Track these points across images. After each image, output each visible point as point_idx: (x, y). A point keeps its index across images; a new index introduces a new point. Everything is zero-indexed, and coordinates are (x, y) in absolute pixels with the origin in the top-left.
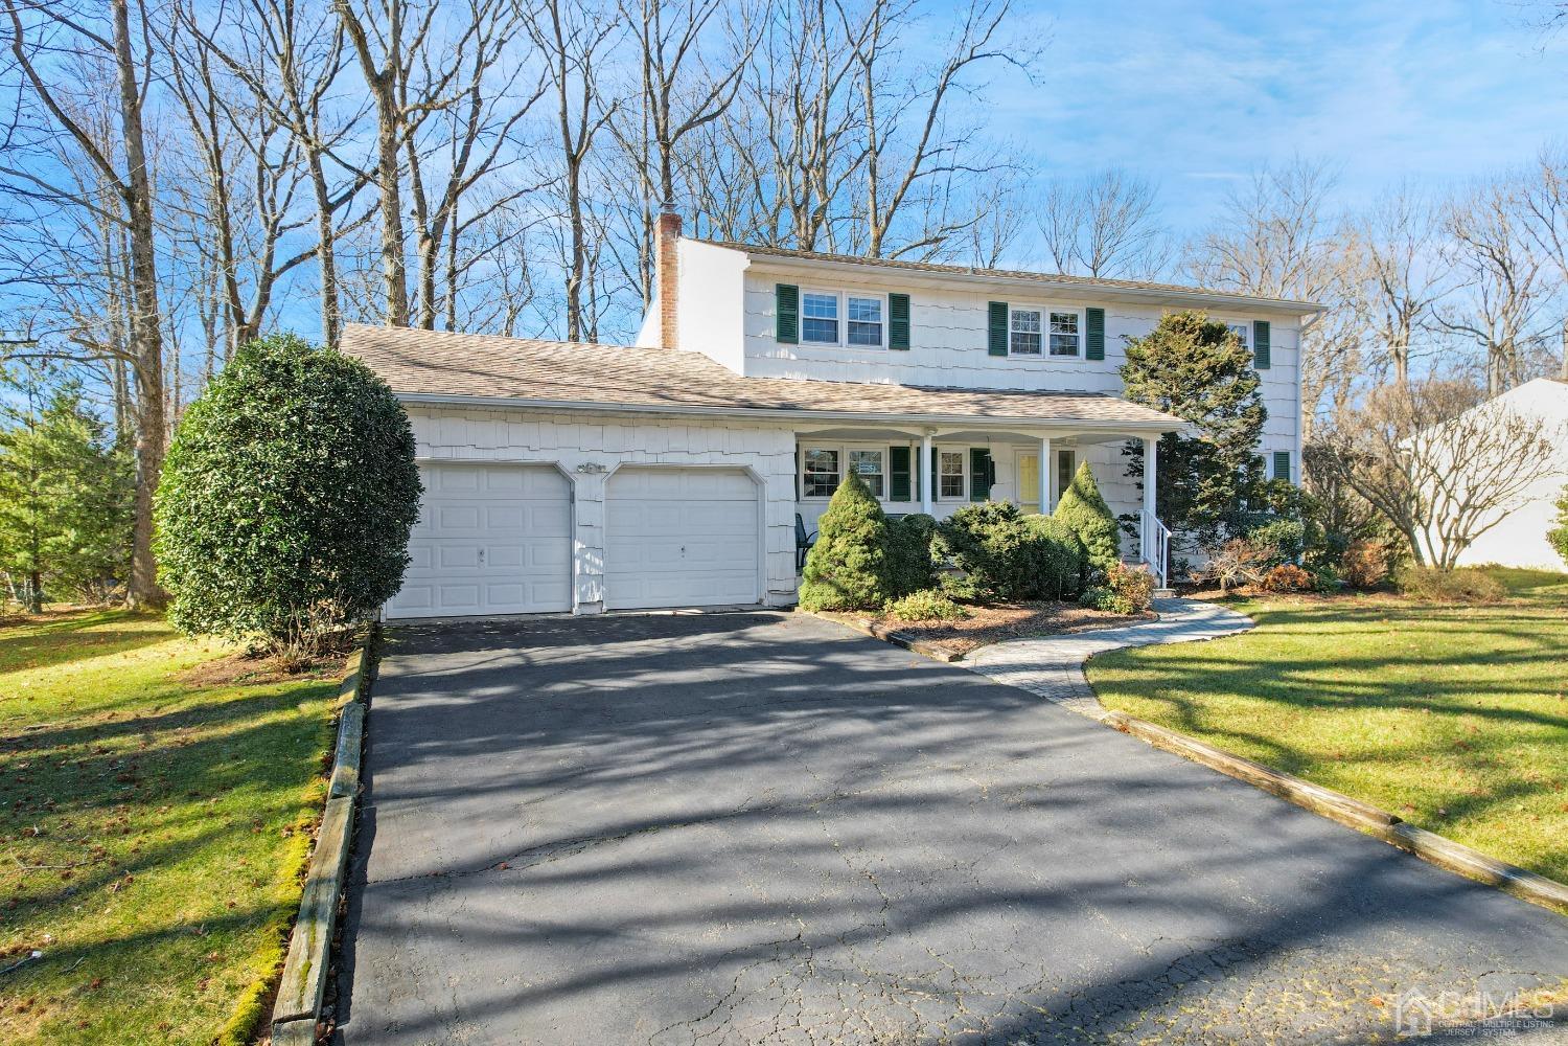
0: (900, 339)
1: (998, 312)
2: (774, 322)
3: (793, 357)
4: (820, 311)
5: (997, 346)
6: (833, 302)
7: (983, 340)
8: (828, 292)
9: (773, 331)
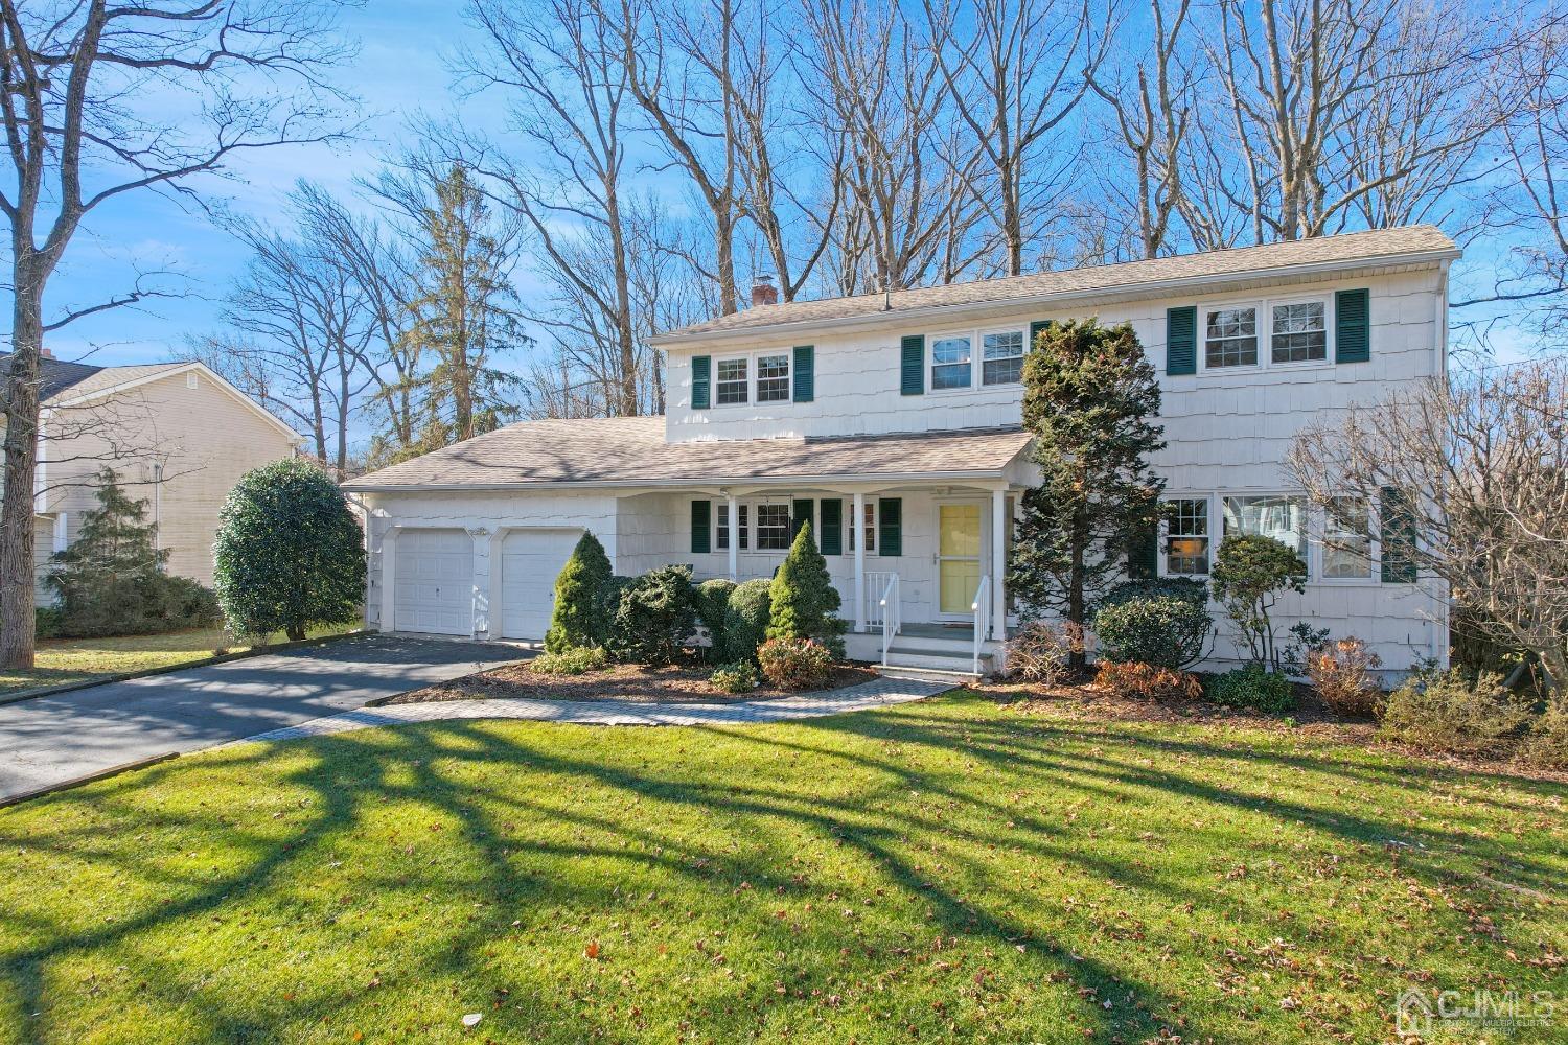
0: (805, 393)
1: (912, 348)
2: (690, 392)
3: (706, 421)
4: (732, 376)
5: (911, 383)
6: (743, 365)
7: (895, 378)
8: (734, 356)
9: (688, 400)
